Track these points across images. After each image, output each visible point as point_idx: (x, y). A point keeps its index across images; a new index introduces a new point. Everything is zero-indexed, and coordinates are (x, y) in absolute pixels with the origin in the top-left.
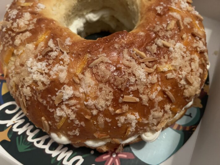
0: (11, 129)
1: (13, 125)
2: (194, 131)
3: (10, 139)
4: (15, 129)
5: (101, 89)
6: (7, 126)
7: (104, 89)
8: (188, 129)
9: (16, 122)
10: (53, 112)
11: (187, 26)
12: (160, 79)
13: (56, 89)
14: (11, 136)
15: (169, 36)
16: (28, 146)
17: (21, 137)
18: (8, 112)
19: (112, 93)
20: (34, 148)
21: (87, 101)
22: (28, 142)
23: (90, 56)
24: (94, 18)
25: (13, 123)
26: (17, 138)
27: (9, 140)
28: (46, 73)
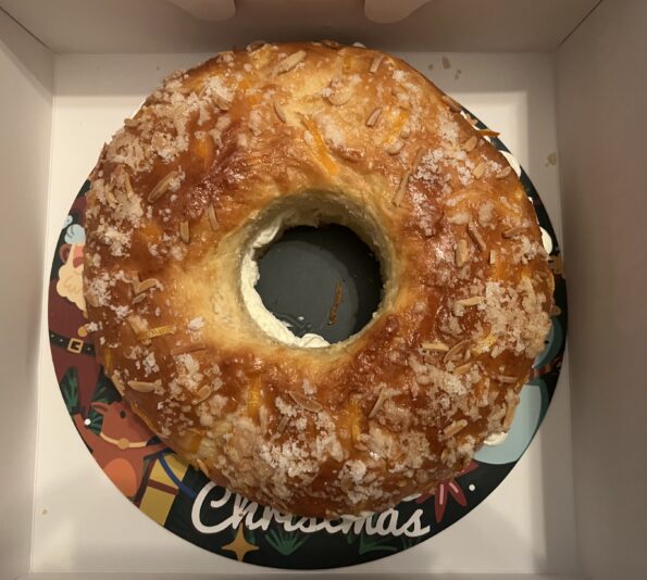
0: (246, 529)
1: (243, 521)
2: (560, 368)
3: (256, 545)
4: (252, 526)
5: (406, 443)
6: (235, 527)
7: (410, 440)
8: (548, 370)
9: (244, 513)
10: (343, 500)
11: (488, 227)
12: (483, 368)
13: (335, 472)
14: (253, 540)
15: (467, 278)
16: (295, 540)
17: (272, 532)
18: (215, 504)
19: (424, 439)
20: (306, 538)
21: (393, 468)
22: (289, 533)
23: (359, 396)
24: (269, 235)
25: (241, 518)
26: (267, 537)
27: (257, 548)
28: (305, 459)
